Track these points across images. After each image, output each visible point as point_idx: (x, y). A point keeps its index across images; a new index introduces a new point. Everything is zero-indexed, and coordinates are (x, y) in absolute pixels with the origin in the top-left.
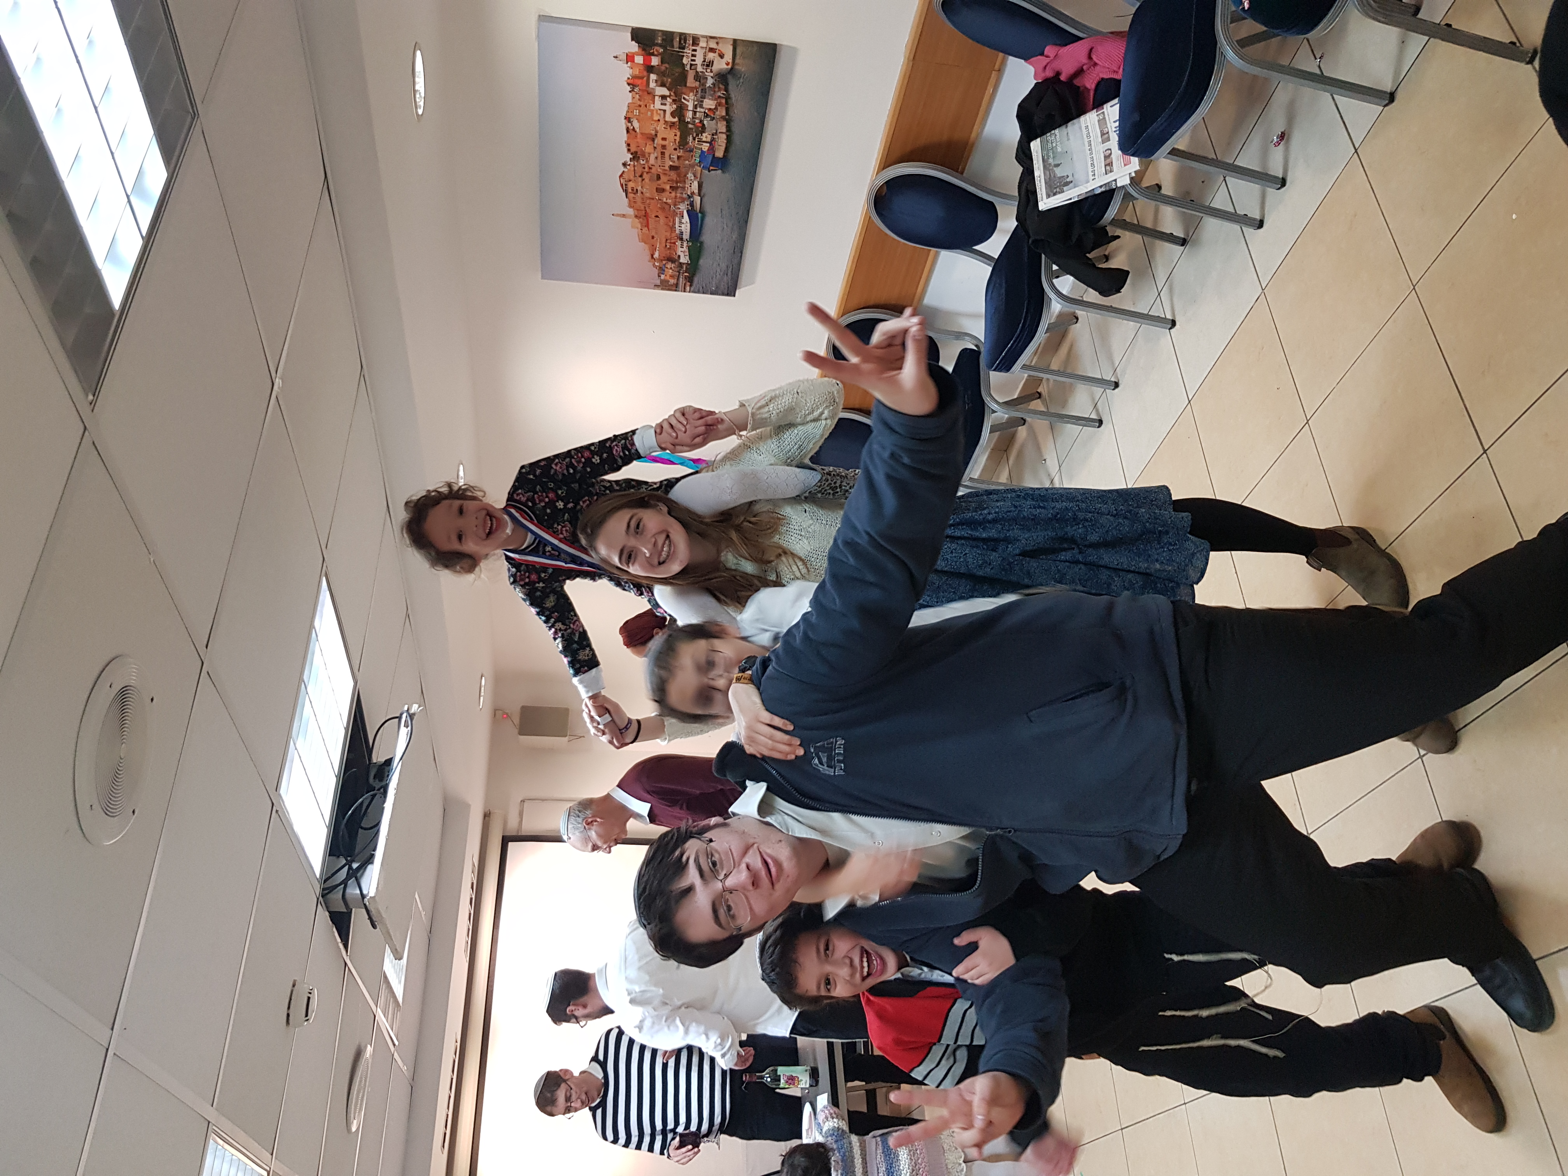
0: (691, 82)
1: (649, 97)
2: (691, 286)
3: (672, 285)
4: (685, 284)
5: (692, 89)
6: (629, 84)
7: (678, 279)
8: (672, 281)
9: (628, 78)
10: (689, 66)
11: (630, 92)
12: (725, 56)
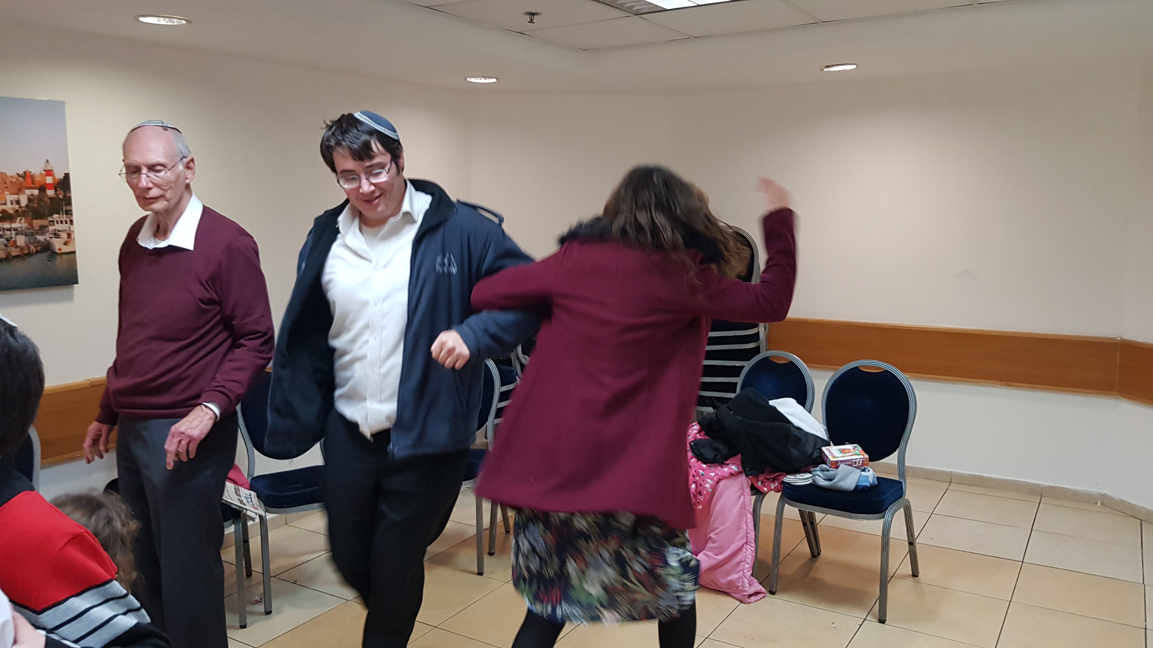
0: (37, 223)
1: (15, 189)
5: (31, 225)
6: (25, 173)
9: (30, 172)
10: (52, 219)
11: (18, 174)
12: (66, 246)
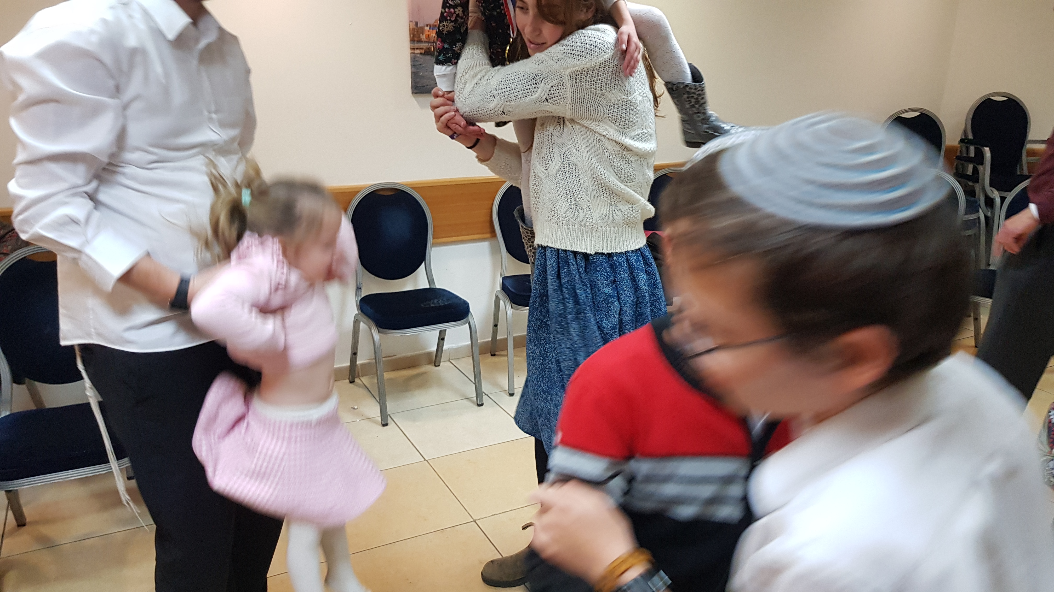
2: (421, 54)
3: (419, 37)
4: (422, 49)
7: (426, 42)
8: (423, 37)
